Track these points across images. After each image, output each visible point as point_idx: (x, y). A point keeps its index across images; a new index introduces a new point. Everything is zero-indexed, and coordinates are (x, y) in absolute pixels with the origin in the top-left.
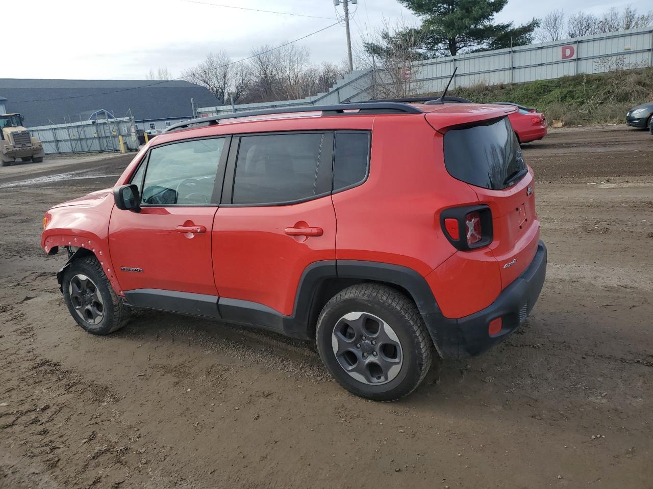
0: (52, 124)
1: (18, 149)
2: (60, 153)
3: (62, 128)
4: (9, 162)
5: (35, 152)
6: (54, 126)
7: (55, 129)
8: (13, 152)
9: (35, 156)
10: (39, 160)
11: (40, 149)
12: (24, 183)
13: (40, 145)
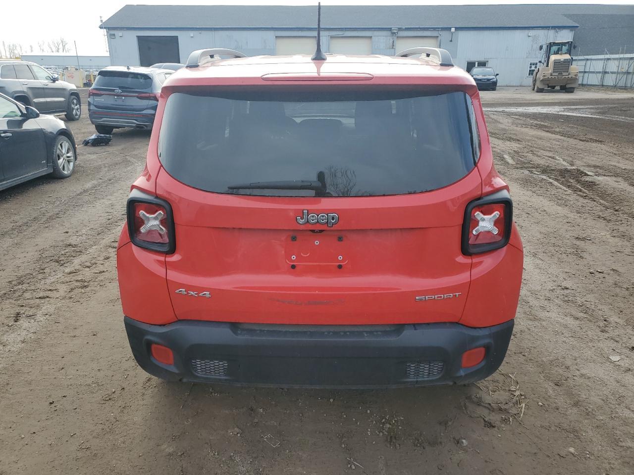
0: (607, 54)
1: (553, 77)
2: (603, 86)
3: (614, 59)
4: (543, 89)
5: (568, 82)
6: (608, 56)
7: (608, 59)
8: (548, 80)
9: (568, 86)
10: (570, 90)
11: (574, 80)
12: (516, 110)
13: (575, 75)
